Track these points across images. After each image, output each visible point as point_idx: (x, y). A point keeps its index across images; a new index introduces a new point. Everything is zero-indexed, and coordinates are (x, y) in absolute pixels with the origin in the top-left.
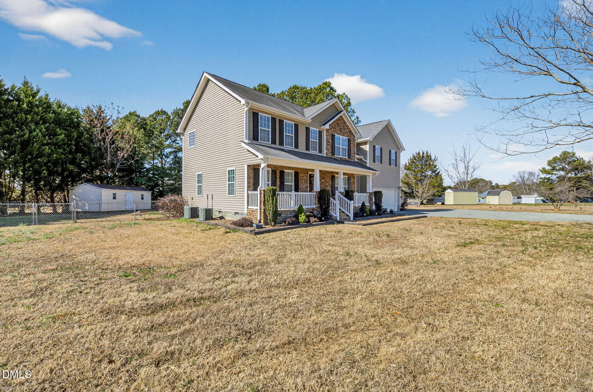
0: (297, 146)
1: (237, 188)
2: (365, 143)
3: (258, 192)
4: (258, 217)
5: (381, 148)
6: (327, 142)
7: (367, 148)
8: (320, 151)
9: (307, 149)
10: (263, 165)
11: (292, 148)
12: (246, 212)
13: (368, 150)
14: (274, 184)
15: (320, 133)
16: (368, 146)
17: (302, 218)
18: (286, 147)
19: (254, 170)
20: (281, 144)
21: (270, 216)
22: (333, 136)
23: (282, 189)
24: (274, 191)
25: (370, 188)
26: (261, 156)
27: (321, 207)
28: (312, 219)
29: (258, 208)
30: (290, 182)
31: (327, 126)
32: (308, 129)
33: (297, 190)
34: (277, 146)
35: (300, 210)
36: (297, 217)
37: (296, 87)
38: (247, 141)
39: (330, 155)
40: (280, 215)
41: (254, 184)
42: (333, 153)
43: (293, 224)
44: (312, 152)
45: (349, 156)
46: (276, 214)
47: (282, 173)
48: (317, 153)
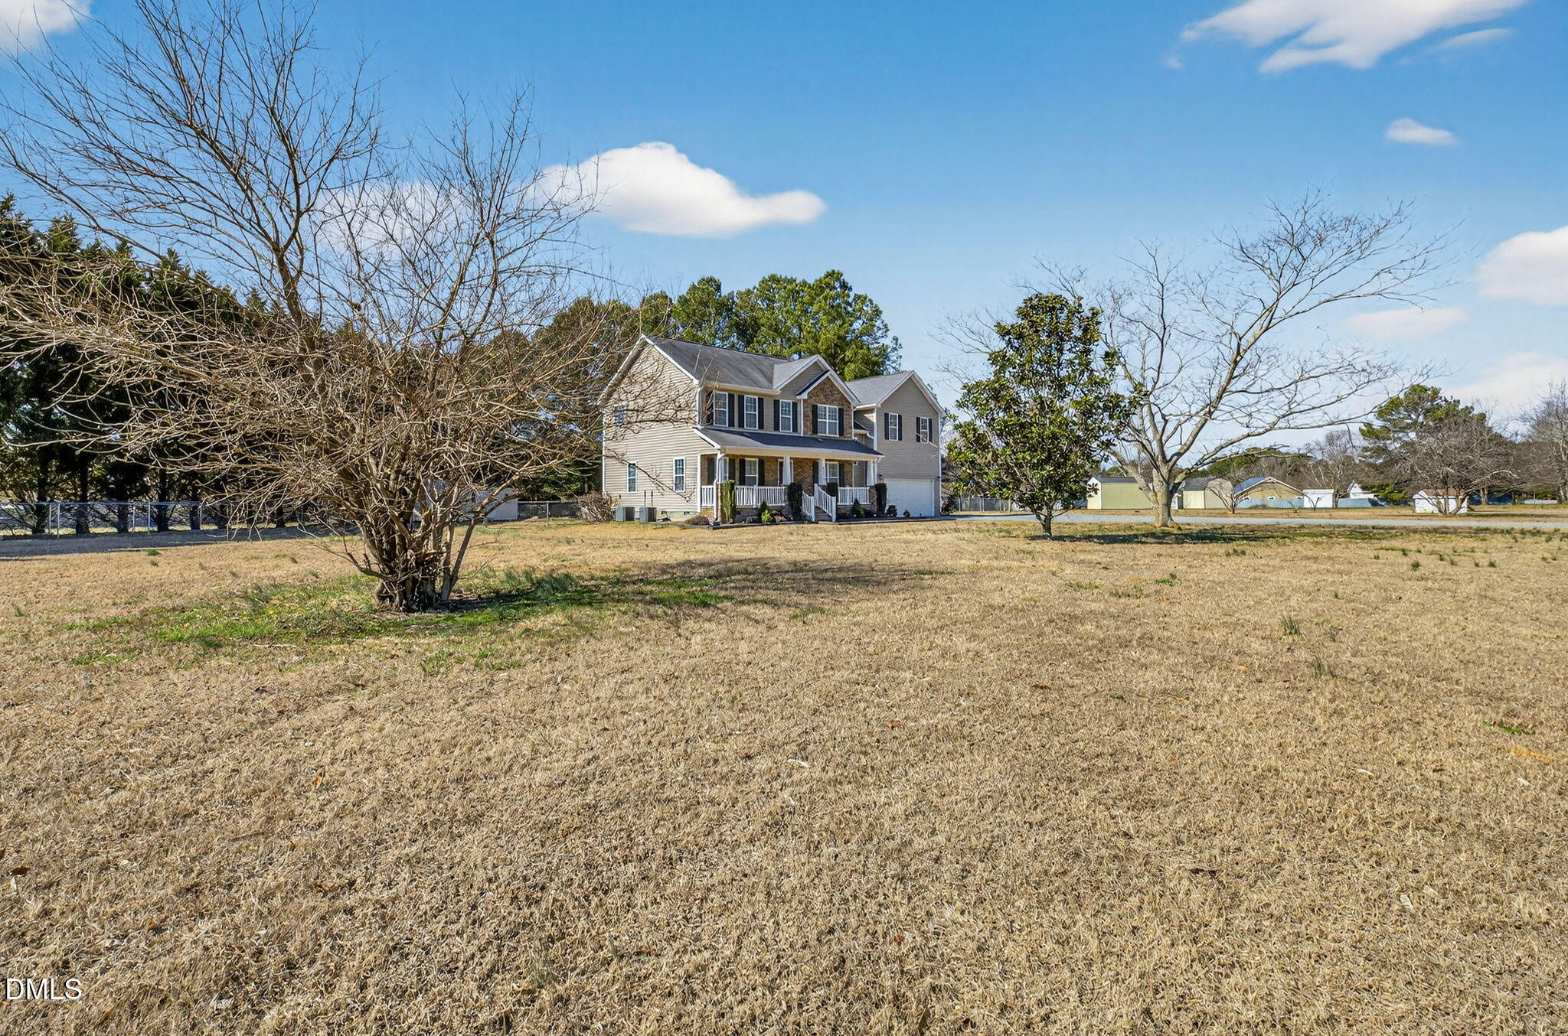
0: (761, 426)
1: (687, 481)
2: (870, 411)
3: (715, 487)
4: (714, 516)
5: (900, 416)
6: (805, 416)
7: (873, 417)
8: (795, 429)
9: (776, 428)
10: (719, 456)
11: (756, 429)
12: (699, 510)
13: (875, 421)
14: (732, 476)
15: (795, 405)
16: (874, 414)
17: (765, 516)
18: (747, 429)
19: (709, 461)
20: (741, 425)
21: (728, 512)
22: (815, 408)
23: (742, 482)
24: (733, 485)
25: (872, 480)
26: (717, 446)
27: (791, 505)
28: (778, 518)
29: (714, 505)
30: (753, 473)
31: (805, 396)
32: (776, 402)
33: (762, 483)
34: (736, 428)
35: (764, 506)
36: (759, 515)
37: (774, 279)
38: (699, 427)
39: (809, 434)
40: (739, 513)
41: (709, 476)
42: (815, 431)
43: (754, 521)
44: (781, 432)
45: (841, 433)
46: (735, 511)
47: (742, 462)
48: (790, 432)
